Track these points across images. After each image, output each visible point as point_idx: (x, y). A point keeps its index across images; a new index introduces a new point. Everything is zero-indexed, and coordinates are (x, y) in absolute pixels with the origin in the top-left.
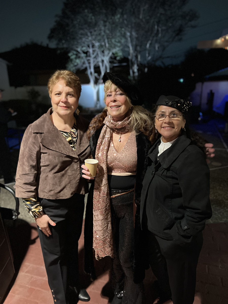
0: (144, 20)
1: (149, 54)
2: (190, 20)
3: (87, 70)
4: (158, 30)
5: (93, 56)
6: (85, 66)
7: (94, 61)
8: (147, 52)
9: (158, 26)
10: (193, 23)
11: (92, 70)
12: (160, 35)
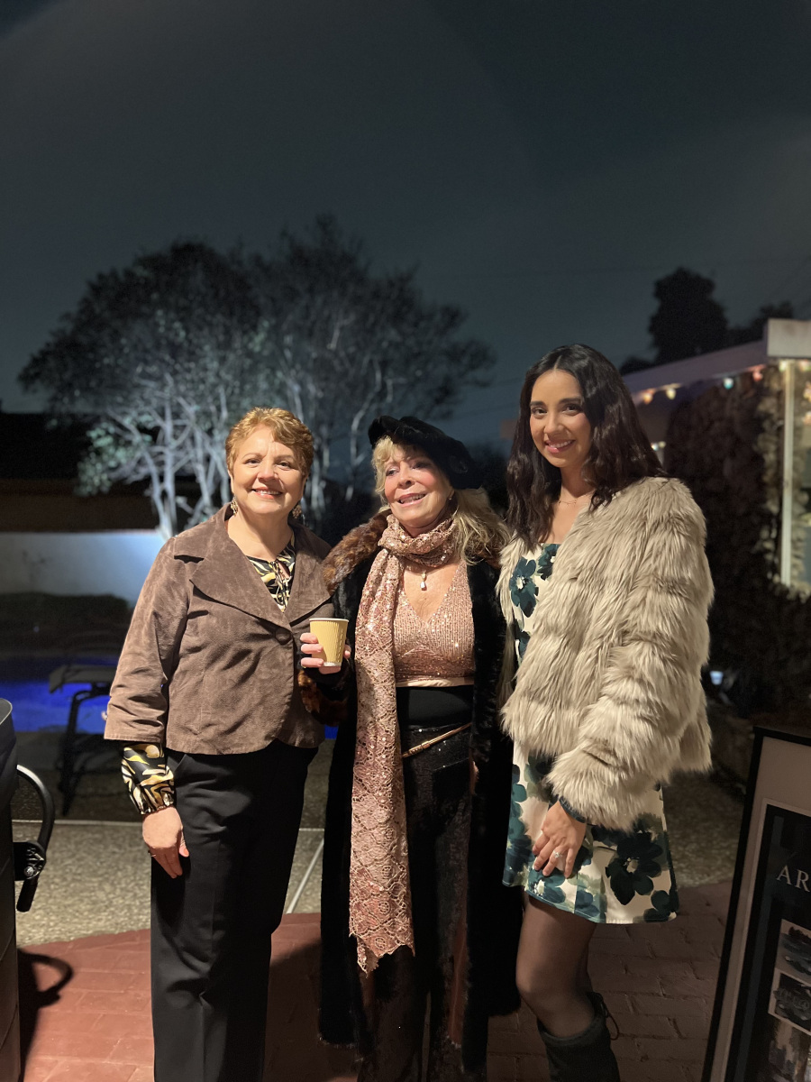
0: (342, 354)
1: (358, 448)
2: (473, 367)
3: (152, 486)
4: (384, 385)
5: (174, 444)
6: (143, 471)
7: (177, 460)
8: (353, 443)
9: (383, 374)
10: (480, 374)
11: (169, 485)
12: (389, 399)
